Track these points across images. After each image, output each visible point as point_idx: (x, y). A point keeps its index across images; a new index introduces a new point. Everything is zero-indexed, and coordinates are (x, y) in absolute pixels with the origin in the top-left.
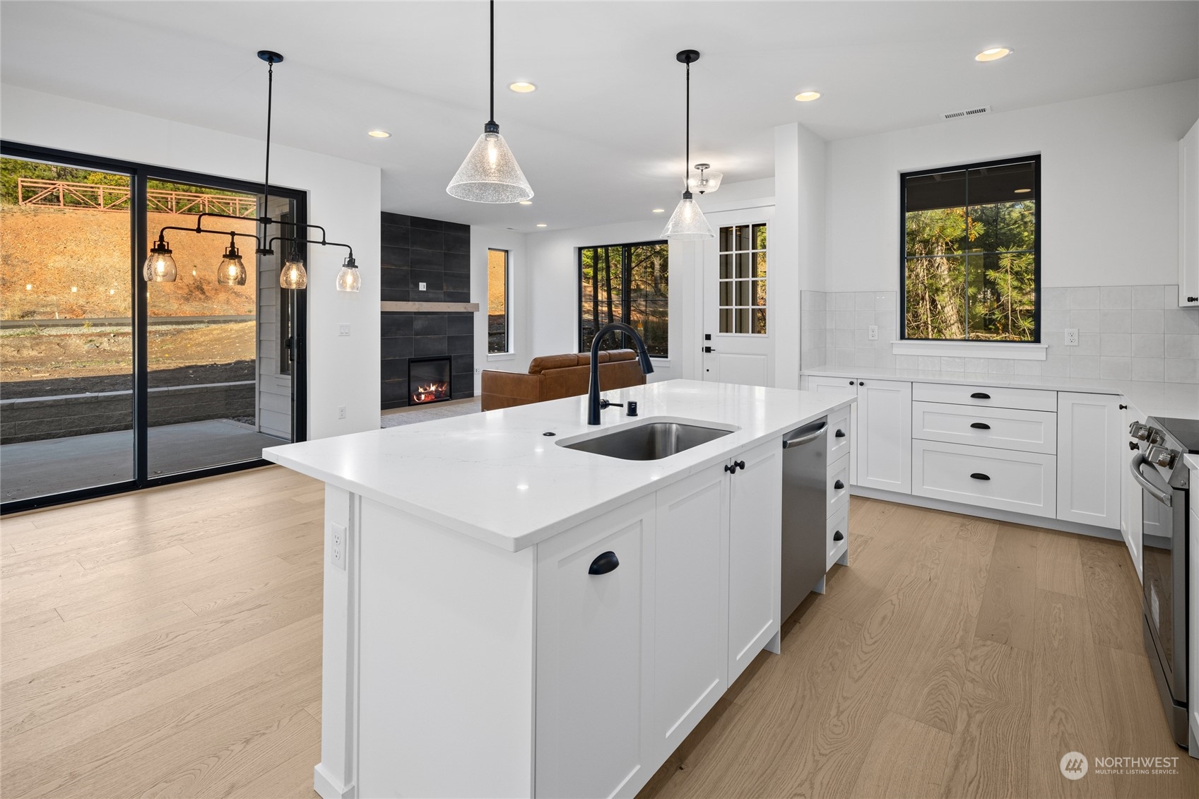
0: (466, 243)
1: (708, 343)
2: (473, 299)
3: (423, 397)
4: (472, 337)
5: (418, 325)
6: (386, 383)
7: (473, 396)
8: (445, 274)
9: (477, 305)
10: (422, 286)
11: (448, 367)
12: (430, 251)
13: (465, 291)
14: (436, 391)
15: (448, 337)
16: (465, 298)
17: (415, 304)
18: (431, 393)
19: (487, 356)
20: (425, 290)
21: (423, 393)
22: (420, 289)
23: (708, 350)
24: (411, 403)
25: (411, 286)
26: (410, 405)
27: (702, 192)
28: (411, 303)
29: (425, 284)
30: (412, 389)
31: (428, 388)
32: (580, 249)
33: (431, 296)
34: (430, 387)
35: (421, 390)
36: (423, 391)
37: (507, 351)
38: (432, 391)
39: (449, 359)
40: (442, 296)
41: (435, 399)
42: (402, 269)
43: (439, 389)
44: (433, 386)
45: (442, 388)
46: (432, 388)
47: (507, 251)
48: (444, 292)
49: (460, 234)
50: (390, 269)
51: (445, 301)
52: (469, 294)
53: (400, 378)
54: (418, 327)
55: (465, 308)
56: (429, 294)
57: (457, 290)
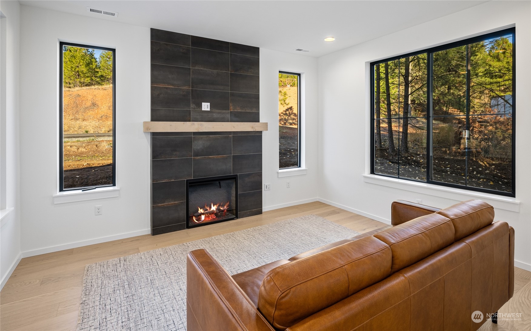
0: (256, 64)
2: (262, 119)
3: (203, 217)
4: (261, 155)
5: (198, 145)
6: (159, 207)
7: (260, 212)
8: (232, 95)
9: (266, 124)
10: (206, 106)
11: (234, 186)
12: (215, 71)
13: (254, 111)
14: (217, 209)
15: (234, 157)
16: (255, 118)
17: (194, 124)
18: (212, 213)
19: (278, 173)
20: (209, 109)
21: (203, 214)
22: (202, 110)
24: (190, 224)
25: (192, 106)
26: (188, 227)
28: (188, 123)
29: (209, 104)
30: (191, 210)
31: (208, 209)
32: (373, 64)
33: (215, 116)
34: (210, 208)
35: (201, 211)
36: (203, 212)
37: (300, 167)
38: (213, 211)
39: (234, 178)
40: (228, 116)
41: (216, 220)
42: (181, 89)
43: (222, 209)
44: (214, 206)
45: (225, 207)
46: (214, 208)
47: (299, 75)
48: (231, 112)
49: (248, 56)
50: (167, 88)
51: (231, 121)
52: (258, 114)
53: (175, 201)
54: (199, 148)
55: (252, 128)
56: (214, 114)
57: (246, 110)
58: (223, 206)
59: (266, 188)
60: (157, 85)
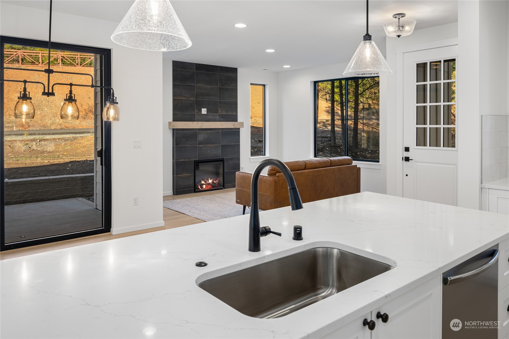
0: (235, 80)
1: (406, 154)
2: (240, 119)
3: (204, 186)
4: (239, 145)
5: (201, 137)
6: (179, 177)
8: (220, 102)
9: (242, 123)
10: (204, 111)
11: (222, 166)
12: (209, 87)
13: (234, 113)
14: (212, 182)
15: (222, 146)
16: (234, 118)
17: (199, 123)
19: (250, 159)
20: (206, 113)
21: (204, 184)
22: (202, 113)
23: (407, 159)
24: (196, 190)
25: (196, 111)
26: (195, 192)
27: (399, 36)
28: (195, 123)
29: (206, 109)
30: (196, 181)
31: (207, 181)
32: (316, 83)
33: (210, 117)
34: (208, 181)
35: (203, 182)
36: (204, 183)
37: (265, 155)
38: (210, 183)
39: (222, 160)
40: (218, 117)
41: (212, 188)
42: (190, 99)
43: (215, 182)
44: (210, 180)
45: (217, 181)
46: (210, 181)
47: (264, 85)
48: (219, 115)
49: (230, 74)
50: (182, 99)
51: (220, 121)
52: (236, 116)
53: (187, 174)
54: (201, 139)
55: (234, 125)
56: (209, 116)
57: (228, 113)
58: (216, 180)
59: (242, 169)
60: (176, 97)
